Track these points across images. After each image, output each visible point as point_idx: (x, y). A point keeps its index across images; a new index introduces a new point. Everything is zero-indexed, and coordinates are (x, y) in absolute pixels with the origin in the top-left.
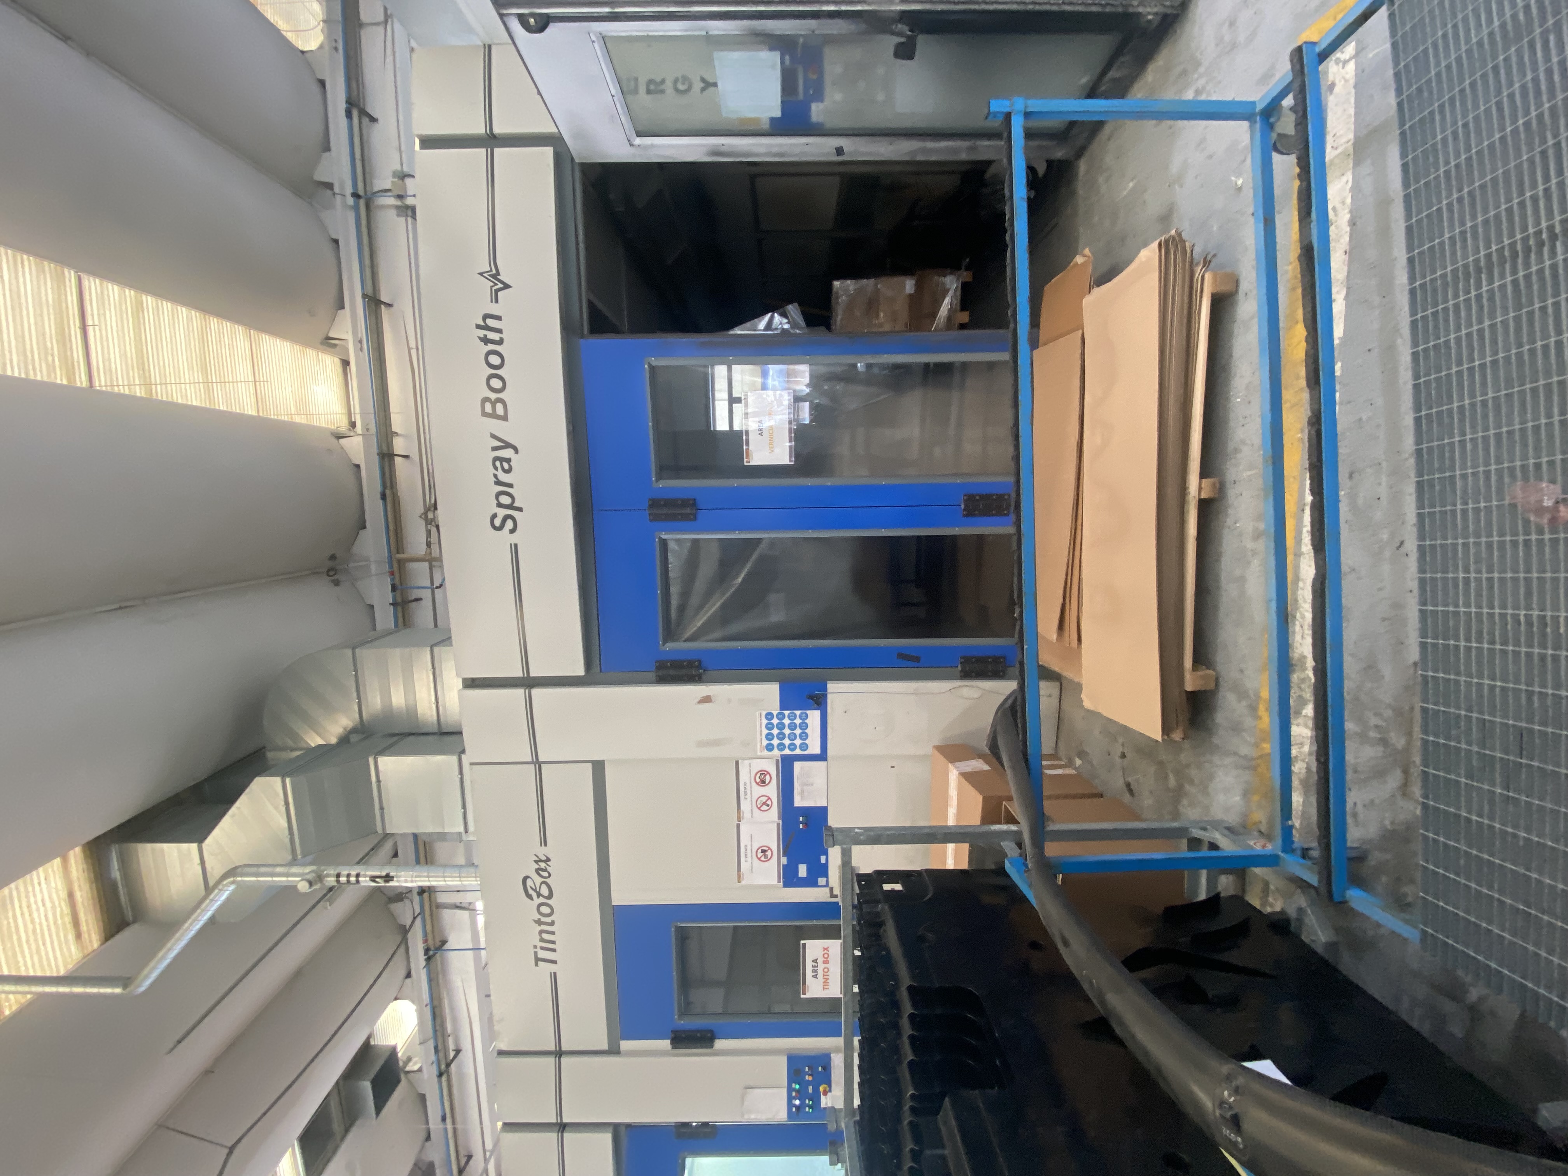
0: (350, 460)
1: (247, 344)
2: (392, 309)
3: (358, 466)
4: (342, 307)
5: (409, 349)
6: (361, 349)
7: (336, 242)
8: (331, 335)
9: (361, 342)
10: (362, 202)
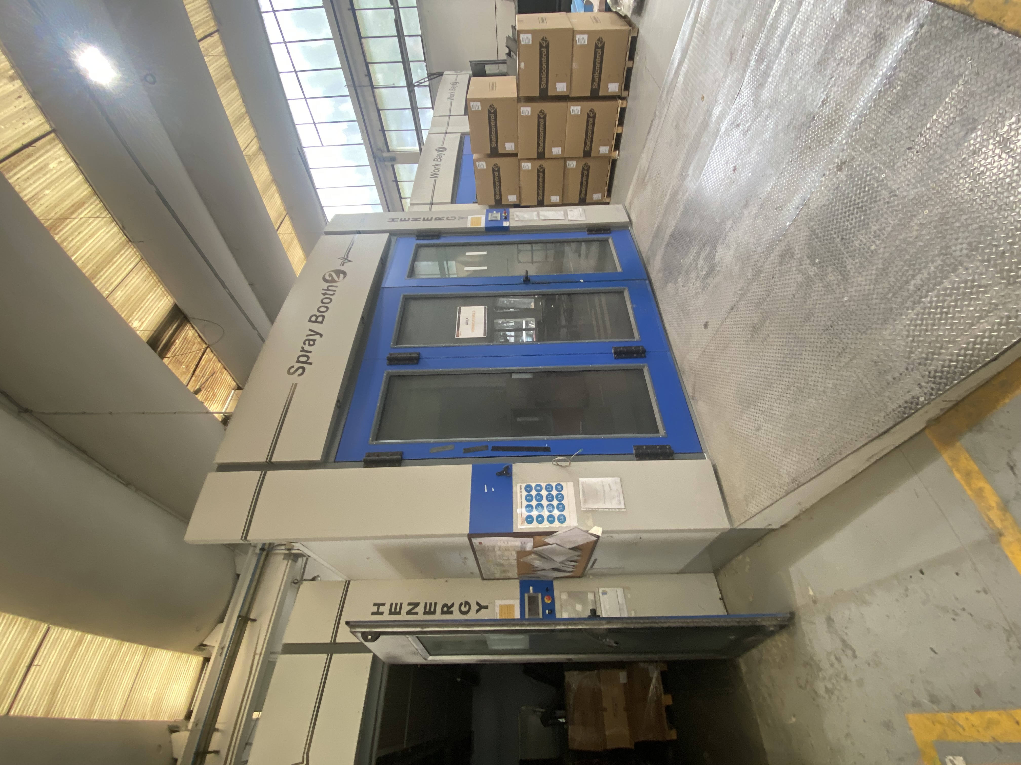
0: (172, 754)
1: (141, 658)
2: (255, 623)
3: (176, 760)
4: (221, 621)
5: (255, 654)
6: (221, 654)
7: (238, 575)
8: (205, 643)
9: (223, 648)
10: (264, 553)
